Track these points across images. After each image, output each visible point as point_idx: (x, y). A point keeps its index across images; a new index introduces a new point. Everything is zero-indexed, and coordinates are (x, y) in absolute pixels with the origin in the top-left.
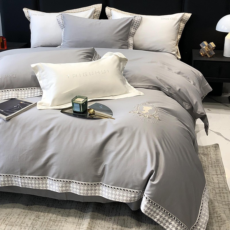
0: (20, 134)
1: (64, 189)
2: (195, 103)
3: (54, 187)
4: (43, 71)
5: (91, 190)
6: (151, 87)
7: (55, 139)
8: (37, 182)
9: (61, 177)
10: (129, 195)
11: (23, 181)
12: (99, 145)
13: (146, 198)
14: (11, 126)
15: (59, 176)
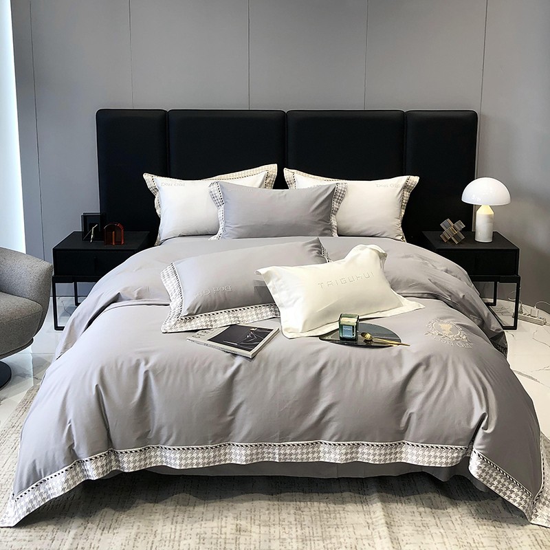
0: (276, 377)
1: (349, 456)
2: (486, 315)
3: (332, 456)
4: (279, 279)
5: (391, 454)
6: (426, 295)
8: (305, 451)
9: (344, 438)
10: (449, 455)
11: (282, 452)
12: (400, 384)
13: (479, 455)
14: (259, 365)
15: (340, 437)
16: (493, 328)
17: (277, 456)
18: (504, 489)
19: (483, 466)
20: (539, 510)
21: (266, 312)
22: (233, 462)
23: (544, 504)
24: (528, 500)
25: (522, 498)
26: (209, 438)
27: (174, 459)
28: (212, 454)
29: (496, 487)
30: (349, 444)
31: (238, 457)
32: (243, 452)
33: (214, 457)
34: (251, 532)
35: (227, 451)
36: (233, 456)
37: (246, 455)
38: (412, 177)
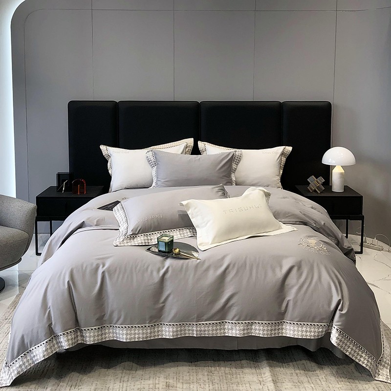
1: (245, 332)
3: (234, 331)
5: (275, 330)
6: (298, 223)
7: (233, 278)
8: (214, 328)
9: (242, 319)
10: (316, 330)
11: (198, 329)
13: (337, 330)
15: (240, 318)
16: (346, 246)
17: (195, 332)
18: (356, 355)
19: (340, 337)
20: (380, 370)
21: (187, 233)
22: (164, 337)
23: (384, 366)
24: (373, 363)
25: (368, 361)
26: (147, 319)
27: (122, 335)
28: (149, 331)
29: (350, 353)
30: (245, 323)
31: (167, 333)
32: (171, 329)
33: (151, 333)
34: (176, 387)
35: (160, 329)
36: (164, 333)
37: (173, 332)
38: (287, 147)
